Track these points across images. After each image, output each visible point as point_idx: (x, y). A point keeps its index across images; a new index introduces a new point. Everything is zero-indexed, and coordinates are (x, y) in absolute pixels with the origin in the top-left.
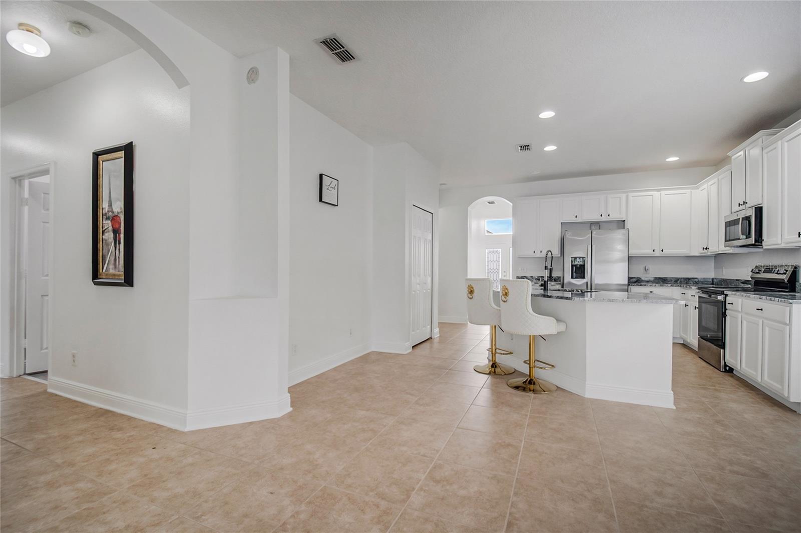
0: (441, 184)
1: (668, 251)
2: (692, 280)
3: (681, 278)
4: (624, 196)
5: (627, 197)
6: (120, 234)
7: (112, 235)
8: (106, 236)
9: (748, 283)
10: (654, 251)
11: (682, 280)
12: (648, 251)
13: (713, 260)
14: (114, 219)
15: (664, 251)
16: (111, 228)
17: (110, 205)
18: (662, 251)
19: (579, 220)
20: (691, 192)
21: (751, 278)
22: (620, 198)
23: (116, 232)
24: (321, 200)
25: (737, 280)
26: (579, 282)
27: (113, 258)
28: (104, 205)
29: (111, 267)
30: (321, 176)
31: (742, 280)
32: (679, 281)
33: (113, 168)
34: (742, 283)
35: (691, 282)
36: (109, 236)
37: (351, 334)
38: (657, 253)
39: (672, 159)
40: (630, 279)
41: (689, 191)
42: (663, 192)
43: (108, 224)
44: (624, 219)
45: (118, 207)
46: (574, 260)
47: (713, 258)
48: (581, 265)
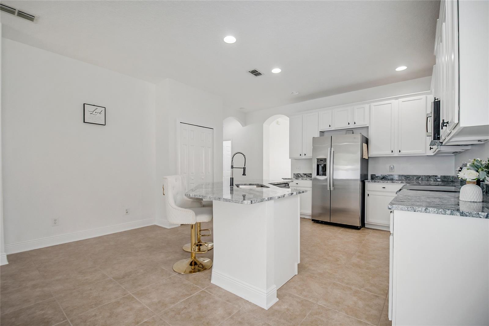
0: (241, 108)
1: (404, 152)
3: (423, 176)
4: (367, 106)
5: (370, 106)
10: (392, 152)
11: (423, 177)
12: (388, 153)
13: (454, 159)
18: (400, 151)
20: (427, 97)
22: (364, 108)
26: (321, 178)
32: (420, 179)
35: (432, 179)
38: (396, 154)
41: (424, 97)
46: (319, 160)
47: (454, 157)
48: (324, 165)
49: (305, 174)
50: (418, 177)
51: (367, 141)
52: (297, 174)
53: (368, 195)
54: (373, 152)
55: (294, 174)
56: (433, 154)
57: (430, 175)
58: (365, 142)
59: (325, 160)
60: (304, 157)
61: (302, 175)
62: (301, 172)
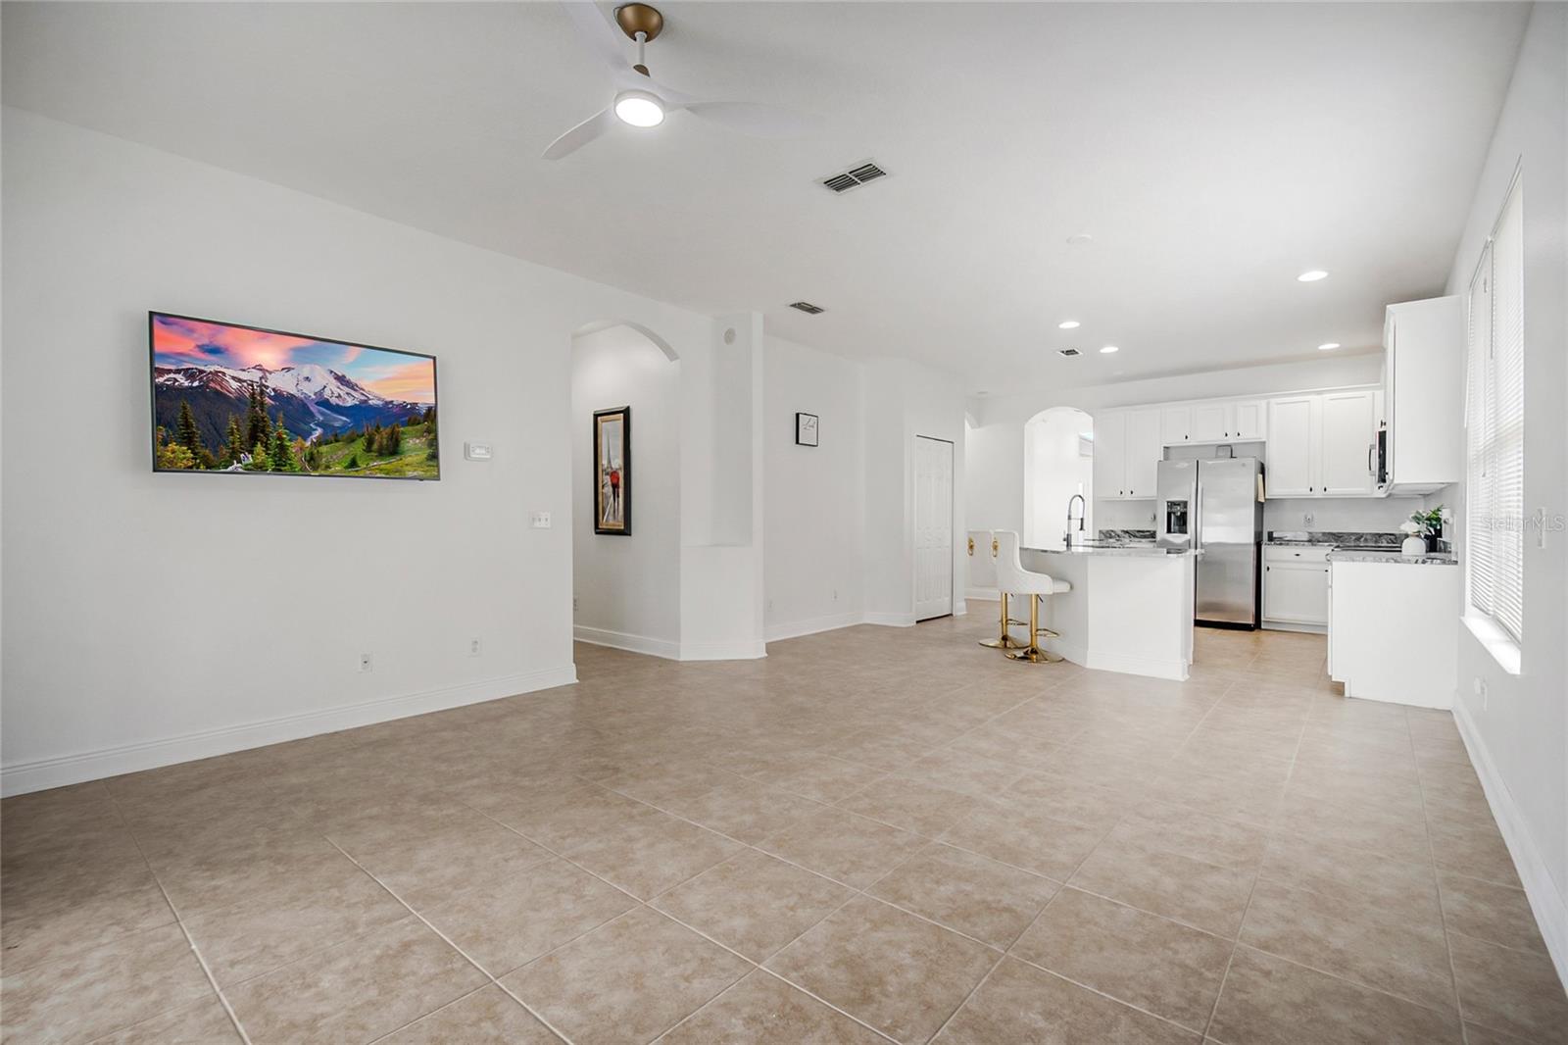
1: (1335, 491)
2: (1386, 537)
4: (1263, 403)
5: (1268, 403)
6: (618, 488)
7: (611, 489)
8: (606, 490)
10: (1311, 490)
12: (1304, 491)
13: (1423, 504)
14: (614, 475)
15: (1328, 489)
16: (610, 483)
17: (609, 462)
18: (1325, 490)
19: (1191, 442)
20: (1373, 394)
22: (1256, 406)
23: (615, 486)
24: (797, 442)
26: (1177, 539)
27: (612, 510)
28: (604, 462)
29: (611, 517)
30: (797, 415)
32: (1362, 539)
33: (612, 429)
36: (609, 490)
37: (835, 597)
38: (1318, 493)
39: (1328, 346)
40: (1258, 534)
41: (1368, 393)
43: (607, 479)
44: (1263, 440)
45: (618, 463)
46: (1171, 504)
47: (1422, 500)
48: (1181, 513)
49: (1127, 532)
50: (1359, 537)
51: (1263, 471)
52: (1108, 531)
53: (1268, 569)
54: (1275, 490)
55: (1100, 531)
56: (1384, 496)
57: (1381, 532)
58: (1259, 470)
59: (1185, 504)
60: (1127, 496)
61: (1120, 533)
62: (1118, 528)
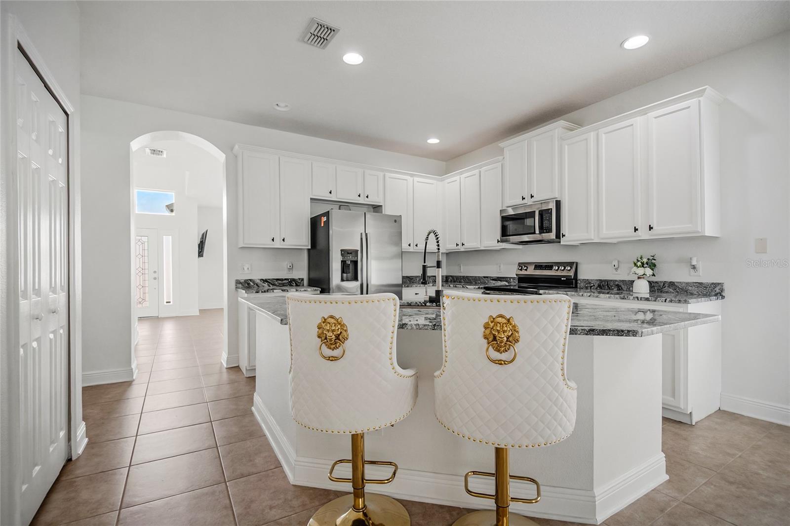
9: (502, 280)
15: (418, 246)
21: (517, 275)
25: (485, 277)
26: (350, 285)
31: (492, 277)
34: (493, 280)
39: (433, 141)
40: (403, 278)
42: (416, 179)
